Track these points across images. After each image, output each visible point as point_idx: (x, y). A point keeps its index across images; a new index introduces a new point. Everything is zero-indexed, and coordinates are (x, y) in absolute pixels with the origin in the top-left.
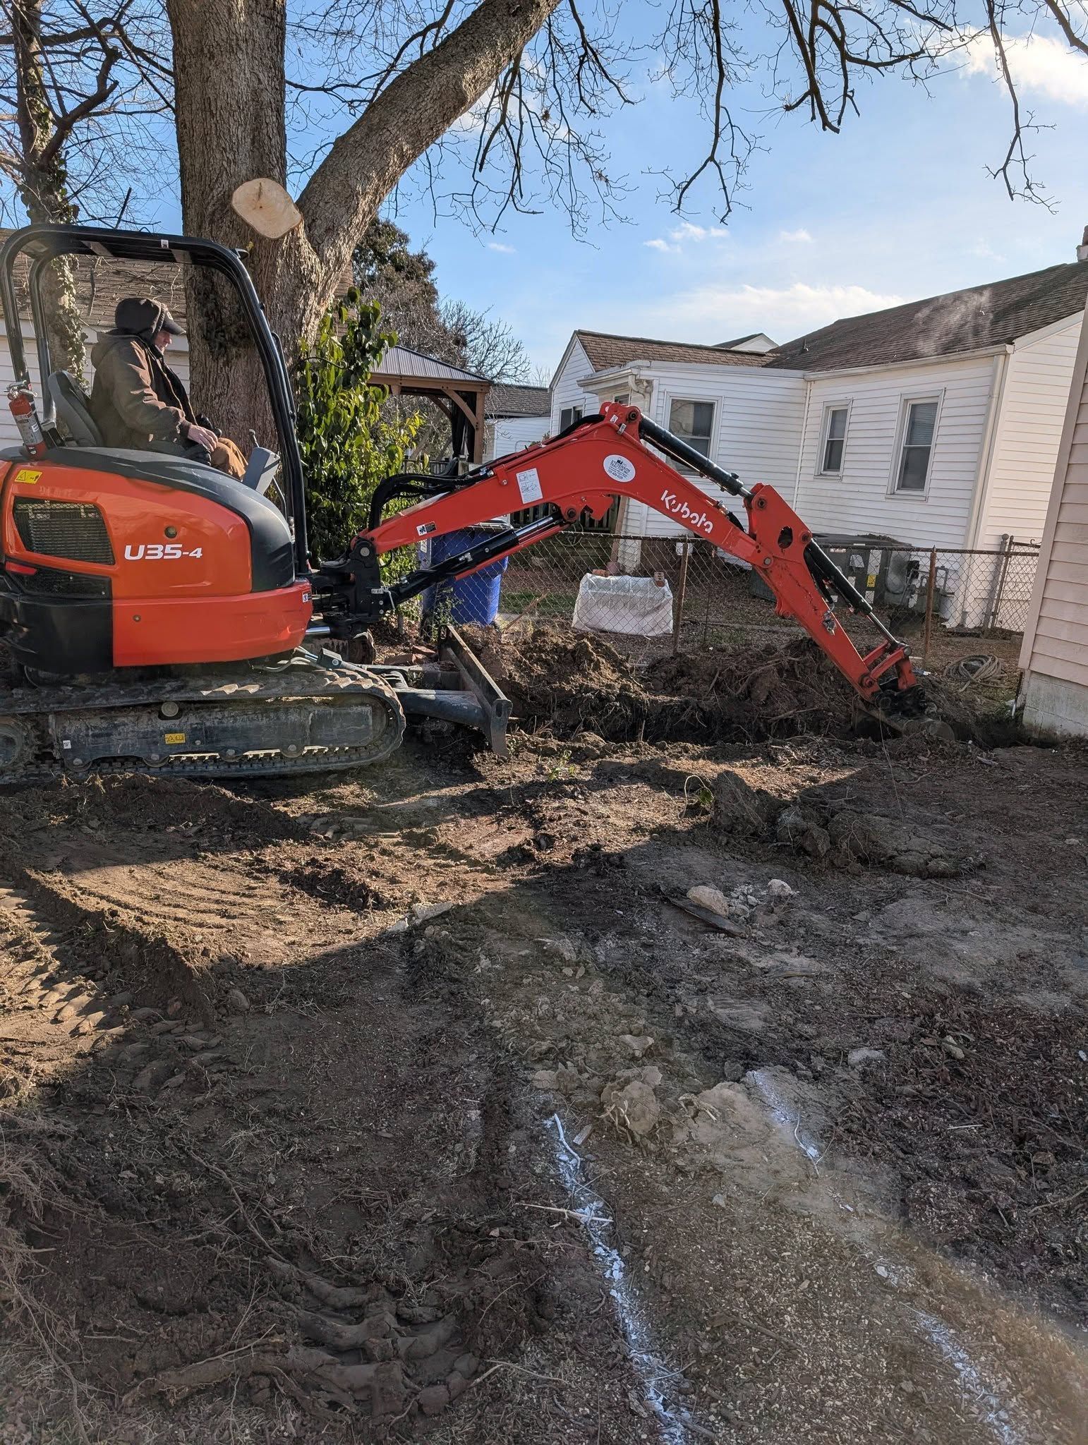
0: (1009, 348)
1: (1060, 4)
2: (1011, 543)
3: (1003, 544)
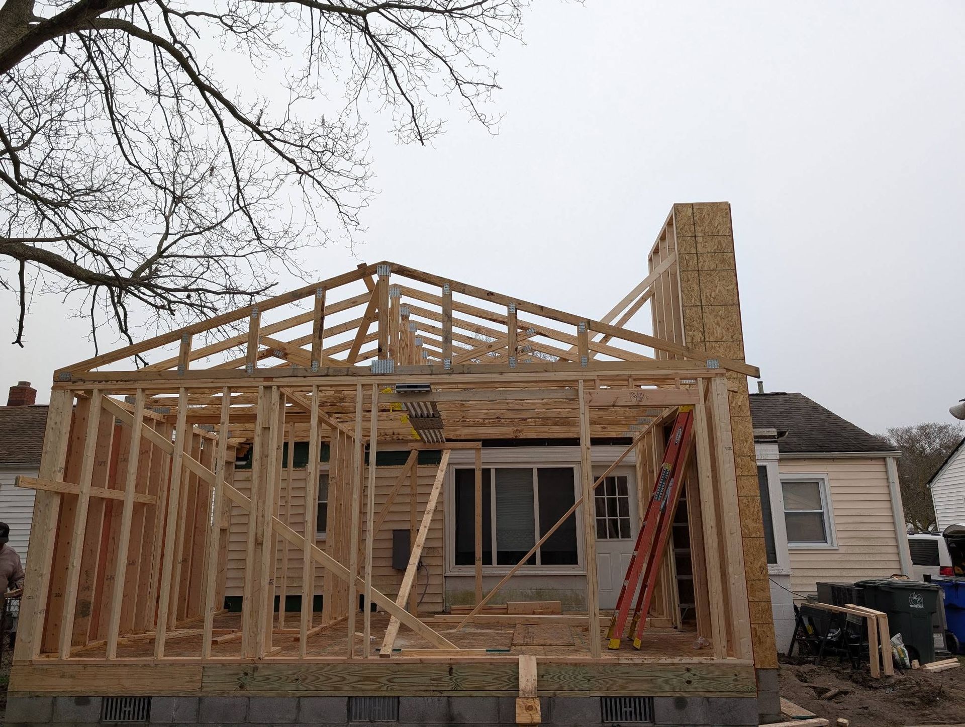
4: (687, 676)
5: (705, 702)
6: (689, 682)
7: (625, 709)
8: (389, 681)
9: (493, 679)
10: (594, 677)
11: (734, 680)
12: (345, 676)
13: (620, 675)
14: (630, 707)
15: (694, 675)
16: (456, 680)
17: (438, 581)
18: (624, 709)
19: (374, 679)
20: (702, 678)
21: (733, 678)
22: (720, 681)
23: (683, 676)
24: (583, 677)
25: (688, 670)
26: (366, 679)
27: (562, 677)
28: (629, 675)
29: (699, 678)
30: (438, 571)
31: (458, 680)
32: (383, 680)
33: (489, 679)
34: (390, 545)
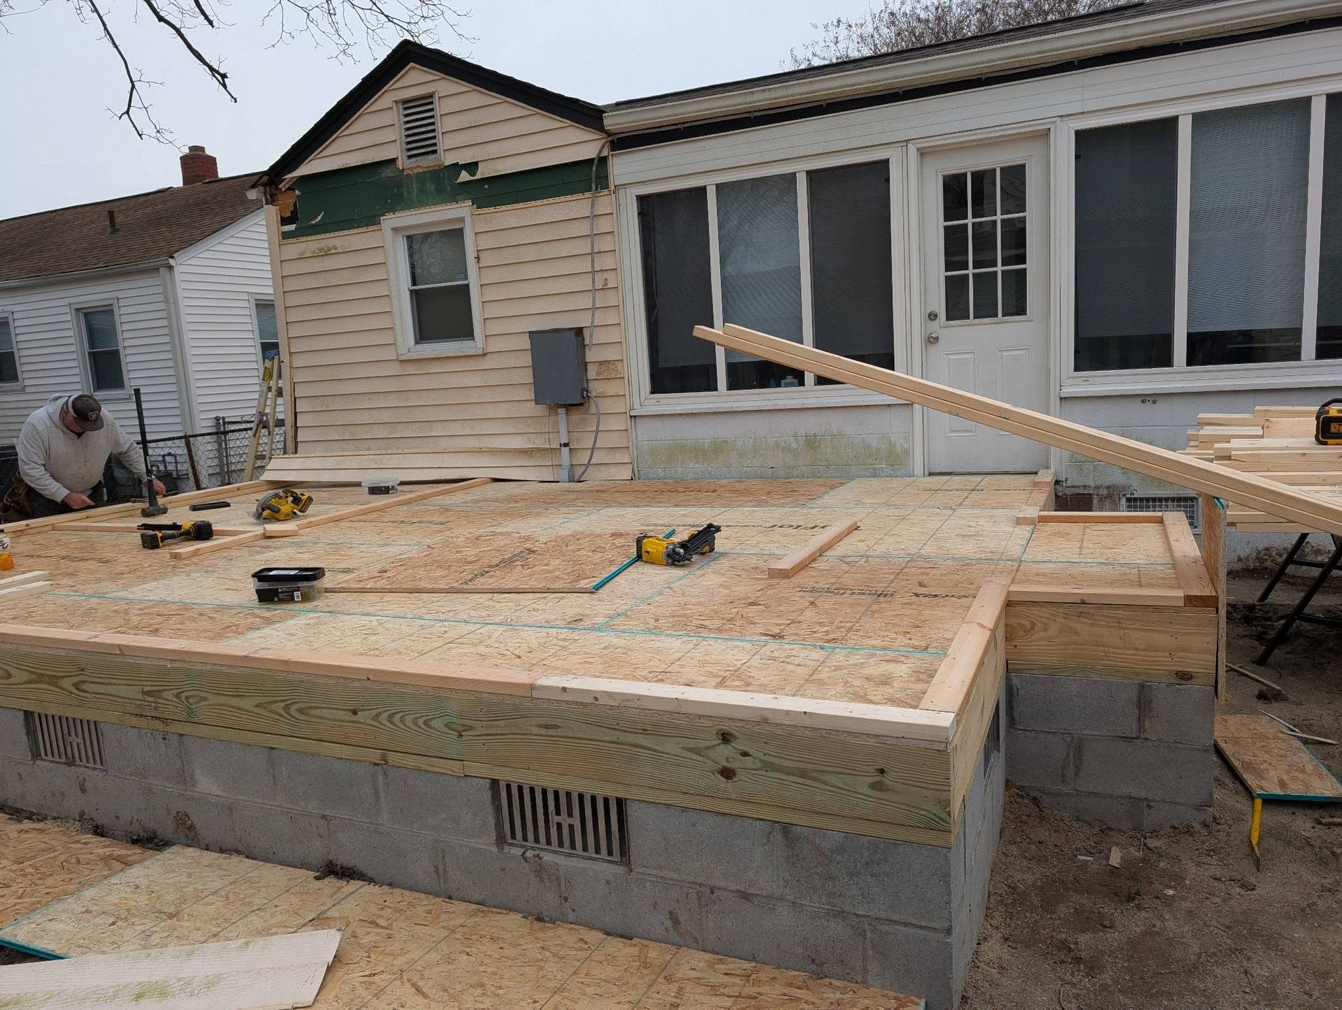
0: (172, 262)
1: (153, 2)
2: (225, 423)
3: (218, 424)
4: (724, 754)
5: (778, 837)
6: (727, 773)
7: (557, 819)
8: (76, 686)
9: (257, 706)
10: (471, 728)
11: (873, 786)
12: (10, 669)
13: (535, 730)
14: (570, 815)
15: (745, 754)
16: (187, 698)
17: (620, 423)
18: (554, 819)
19: (53, 681)
20: (767, 766)
21: (871, 780)
22: (825, 783)
23: (711, 753)
24: (446, 725)
25: (726, 737)
26: (39, 679)
27: (396, 719)
28: (560, 732)
29: (758, 764)
30: (620, 407)
31: (192, 701)
32: (67, 683)
33: (248, 703)
34: (527, 360)
